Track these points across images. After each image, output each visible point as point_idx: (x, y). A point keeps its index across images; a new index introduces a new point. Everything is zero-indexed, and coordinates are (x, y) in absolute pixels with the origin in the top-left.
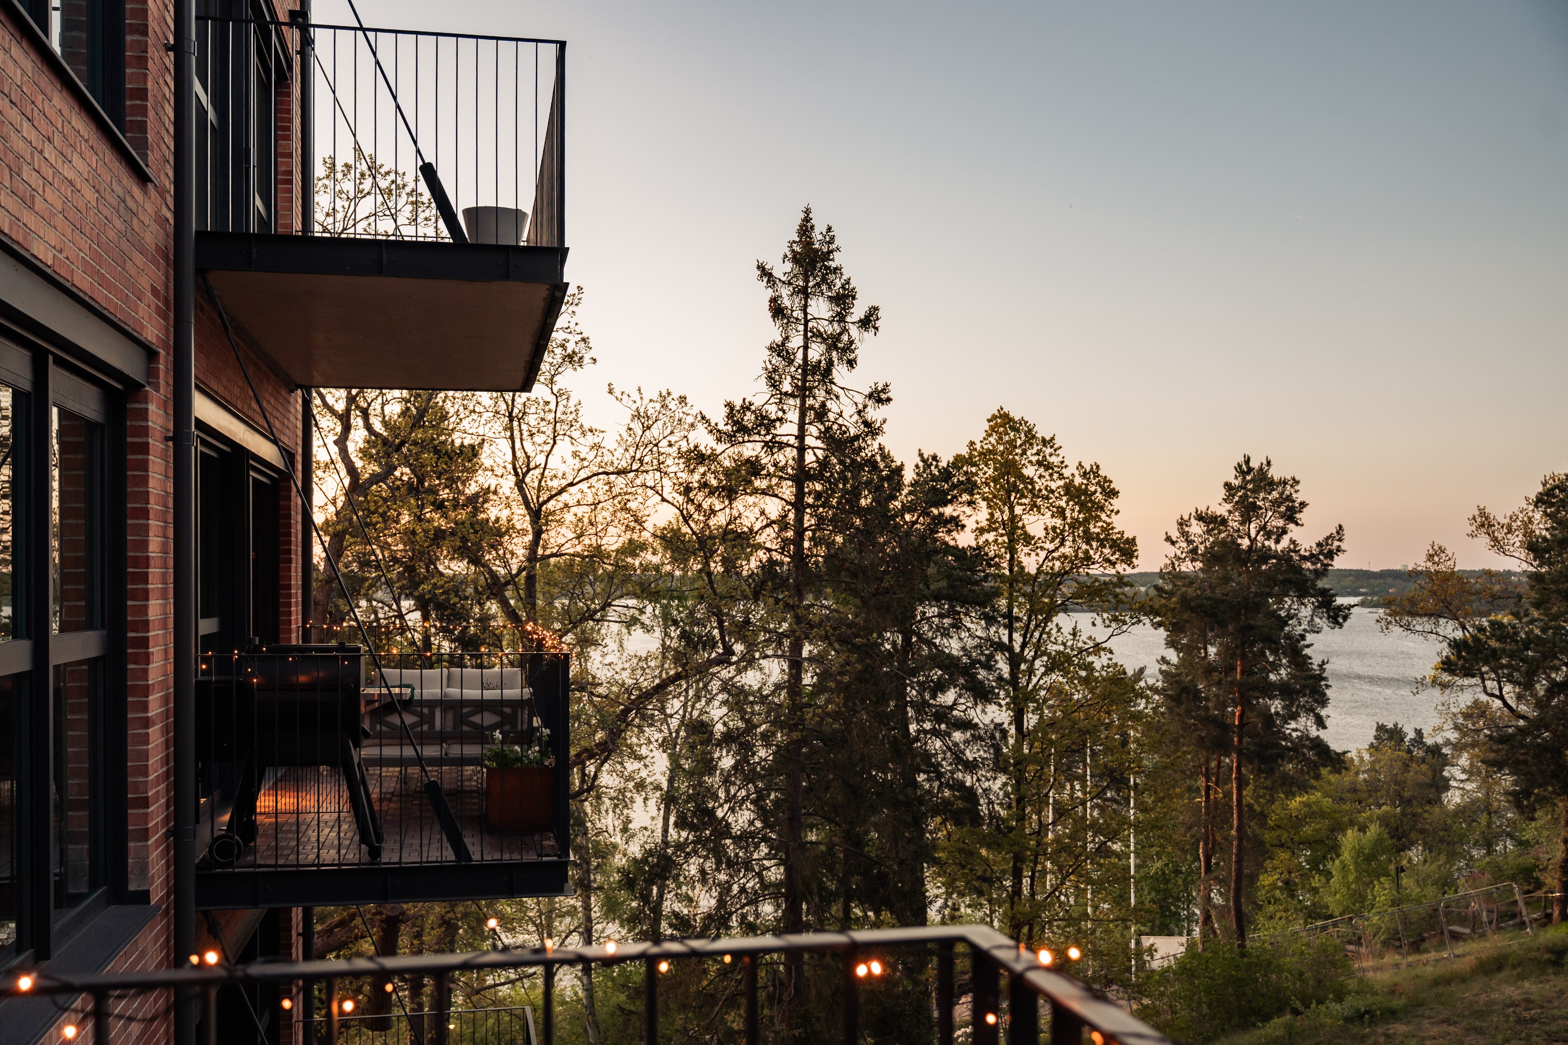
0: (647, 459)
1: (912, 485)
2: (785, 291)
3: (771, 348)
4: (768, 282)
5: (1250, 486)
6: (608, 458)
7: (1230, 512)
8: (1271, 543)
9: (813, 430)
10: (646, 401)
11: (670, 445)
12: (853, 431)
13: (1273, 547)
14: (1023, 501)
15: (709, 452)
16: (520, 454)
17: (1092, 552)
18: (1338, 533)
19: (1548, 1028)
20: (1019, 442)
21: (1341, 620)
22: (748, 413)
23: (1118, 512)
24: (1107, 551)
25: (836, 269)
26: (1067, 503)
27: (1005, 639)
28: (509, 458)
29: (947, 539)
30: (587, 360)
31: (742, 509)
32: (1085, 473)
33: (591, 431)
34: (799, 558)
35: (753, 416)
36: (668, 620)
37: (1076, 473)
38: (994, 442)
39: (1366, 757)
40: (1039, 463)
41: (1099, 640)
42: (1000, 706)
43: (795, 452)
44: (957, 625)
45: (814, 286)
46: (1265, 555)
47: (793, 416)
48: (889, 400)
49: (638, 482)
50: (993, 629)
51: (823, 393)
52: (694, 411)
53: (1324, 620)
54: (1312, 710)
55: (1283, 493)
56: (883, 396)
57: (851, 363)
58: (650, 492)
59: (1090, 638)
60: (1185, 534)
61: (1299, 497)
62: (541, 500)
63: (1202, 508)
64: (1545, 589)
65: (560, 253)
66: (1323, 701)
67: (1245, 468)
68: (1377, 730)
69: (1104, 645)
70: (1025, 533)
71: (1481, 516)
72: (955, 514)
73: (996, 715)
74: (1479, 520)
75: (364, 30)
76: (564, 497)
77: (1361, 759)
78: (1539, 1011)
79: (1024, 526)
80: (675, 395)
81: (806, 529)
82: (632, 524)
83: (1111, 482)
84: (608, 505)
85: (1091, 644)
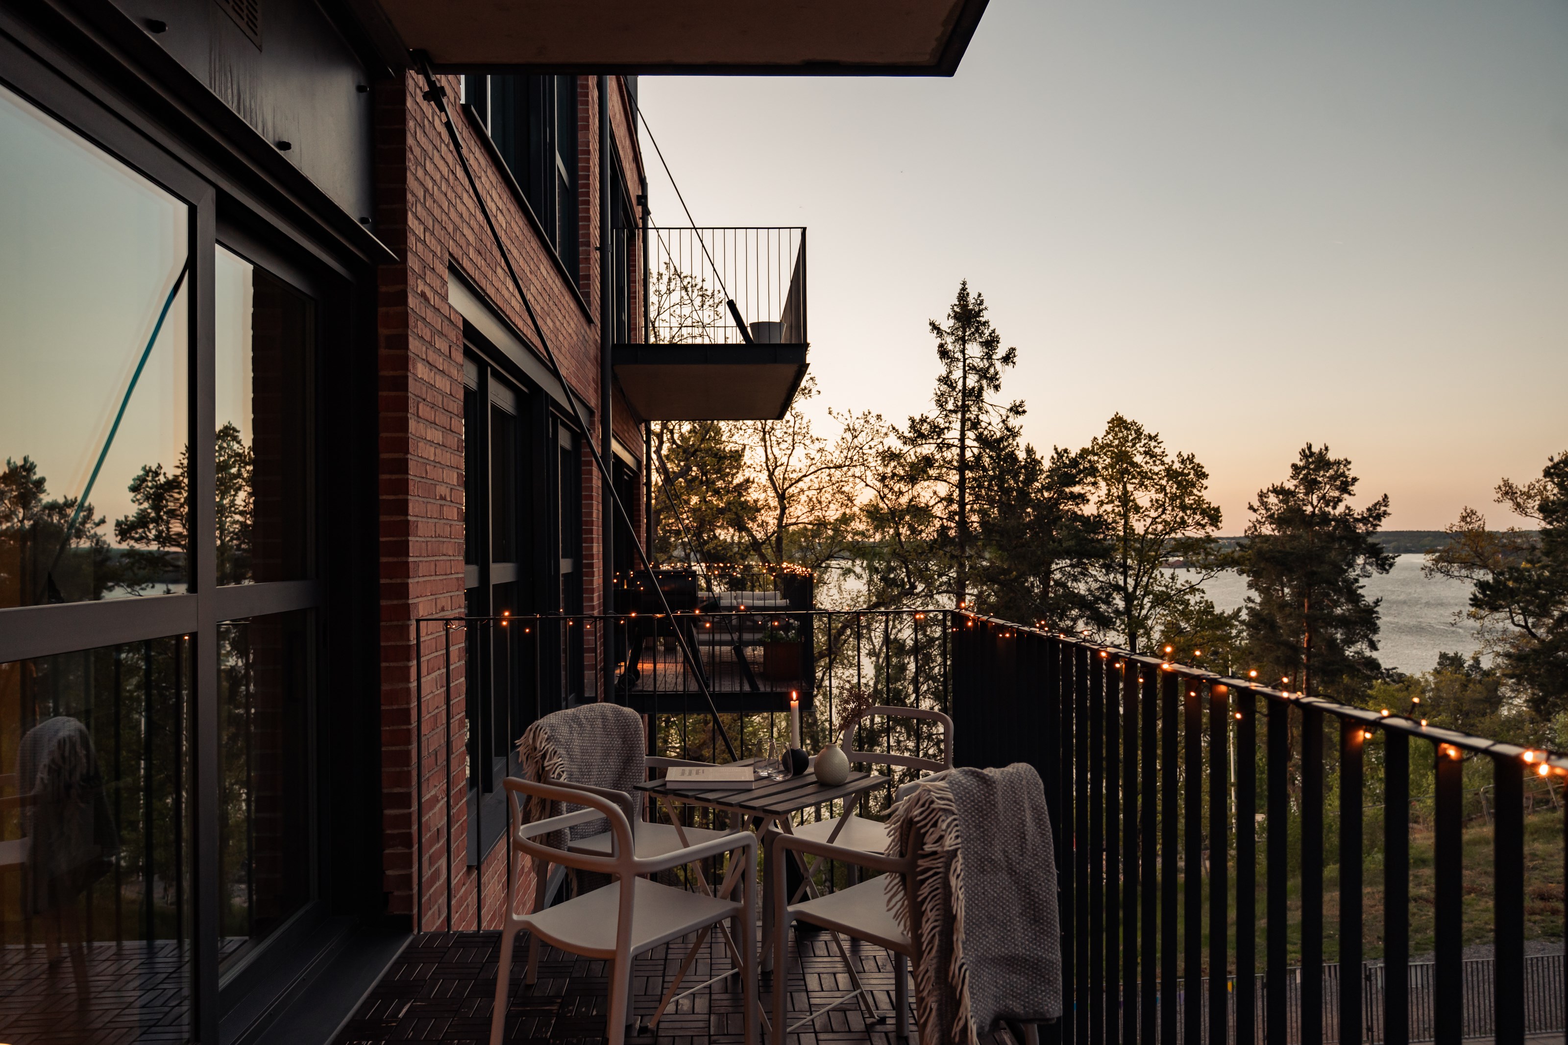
0: (855, 458)
1: (1049, 471)
2: (949, 340)
3: (939, 380)
4: (938, 333)
5: (1312, 467)
6: (829, 458)
7: (1296, 486)
8: (1329, 509)
9: (971, 435)
10: (854, 418)
11: (870, 448)
12: (998, 435)
13: (1332, 512)
14: (1134, 481)
15: (898, 452)
16: (770, 456)
17: (1186, 518)
18: (1384, 500)
19: (1546, 874)
20: (1130, 438)
21: (1387, 568)
22: (925, 424)
23: (1206, 488)
24: (1198, 517)
25: (985, 322)
26: (1168, 482)
27: (1121, 583)
28: (764, 459)
29: (1076, 509)
30: (814, 392)
31: (920, 490)
32: (1183, 460)
33: (817, 439)
34: (963, 524)
35: (928, 427)
36: (873, 570)
37: (1176, 460)
38: (1111, 438)
39: (1431, 678)
40: (1146, 453)
41: (1193, 583)
42: (1118, 631)
43: (958, 450)
44: (1084, 573)
45: (969, 335)
46: (1325, 518)
47: (957, 425)
48: (1024, 412)
49: (850, 473)
50: (1112, 576)
51: (977, 409)
52: (888, 424)
53: (1374, 567)
54: (1366, 636)
55: (1338, 470)
56: (1020, 409)
57: (997, 388)
58: (857, 480)
59: (1187, 582)
60: (1264, 504)
61: (1351, 474)
62: (785, 487)
63: (1278, 484)
64: (1553, 541)
65: (804, 346)
66: (1375, 630)
67: (1307, 453)
68: (1440, 658)
69: (1197, 587)
70: (1136, 504)
71: (1505, 485)
72: (1082, 492)
73: (1115, 639)
74: (1503, 489)
75: (696, 229)
76: (800, 485)
77: (1426, 681)
78: (1541, 862)
79: (1134, 500)
80: (874, 414)
81: (967, 504)
82: (845, 502)
83: (1202, 467)
84: (829, 489)
85: (1187, 586)
